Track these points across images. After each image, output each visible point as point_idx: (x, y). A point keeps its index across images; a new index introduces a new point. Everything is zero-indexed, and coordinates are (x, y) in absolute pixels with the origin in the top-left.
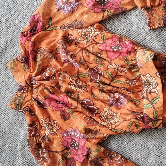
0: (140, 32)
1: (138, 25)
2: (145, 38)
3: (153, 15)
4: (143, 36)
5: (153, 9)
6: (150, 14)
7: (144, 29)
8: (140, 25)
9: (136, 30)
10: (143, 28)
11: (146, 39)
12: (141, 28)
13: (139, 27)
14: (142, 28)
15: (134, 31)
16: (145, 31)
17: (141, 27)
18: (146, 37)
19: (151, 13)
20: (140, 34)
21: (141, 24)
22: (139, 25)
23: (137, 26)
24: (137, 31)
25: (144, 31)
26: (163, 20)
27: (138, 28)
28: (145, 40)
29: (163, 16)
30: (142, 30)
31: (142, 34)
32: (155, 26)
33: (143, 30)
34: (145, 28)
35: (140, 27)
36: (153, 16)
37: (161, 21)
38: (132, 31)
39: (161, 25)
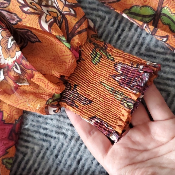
0: (57, 148)
1: (42, 131)
2: (78, 157)
3: (90, 98)
4: (69, 155)
5: (75, 86)
6: (78, 103)
7: (63, 134)
8: (47, 127)
9: (42, 146)
10: (60, 131)
11: (83, 159)
12: (54, 134)
13: (46, 135)
14: (58, 133)
15: (40, 152)
16: (69, 137)
17: (52, 131)
18: (80, 153)
19: (80, 100)
20: (59, 151)
21: (47, 123)
22: (44, 129)
23: (40, 133)
24: (47, 149)
25: (67, 140)
26: (122, 83)
27: (45, 138)
28: (81, 163)
29: (115, 76)
30: (59, 139)
31: (65, 151)
32: (122, 118)
33: (61, 137)
34: (64, 131)
35: (49, 133)
36: (91, 102)
37: (123, 90)
38: (32, 153)
39: (132, 100)
